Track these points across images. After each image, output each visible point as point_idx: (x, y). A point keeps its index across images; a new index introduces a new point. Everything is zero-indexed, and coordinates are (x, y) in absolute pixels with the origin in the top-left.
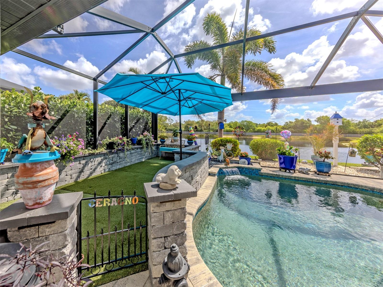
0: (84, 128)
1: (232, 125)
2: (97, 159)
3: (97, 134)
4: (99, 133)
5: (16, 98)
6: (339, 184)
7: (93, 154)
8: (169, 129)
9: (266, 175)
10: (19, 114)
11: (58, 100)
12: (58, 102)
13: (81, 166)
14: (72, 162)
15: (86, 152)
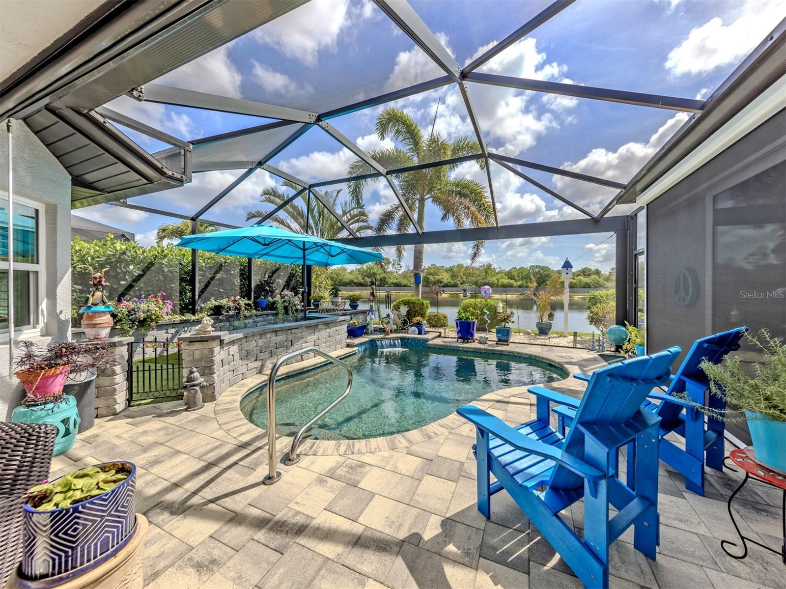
0: (176, 286)
1: (515, 273)
2: (193, 327)
3: (197, 294)
4: (200, 296)
5: (80, 250)
6: (506, 353)
7: (187, 321)
8: (393, 283)
9: (433, 346)
10: (85, 270)
11: (139, 250)
12: (138, 252)
13: (170, 336)
14: (153, 330)
15: (176, 318)
